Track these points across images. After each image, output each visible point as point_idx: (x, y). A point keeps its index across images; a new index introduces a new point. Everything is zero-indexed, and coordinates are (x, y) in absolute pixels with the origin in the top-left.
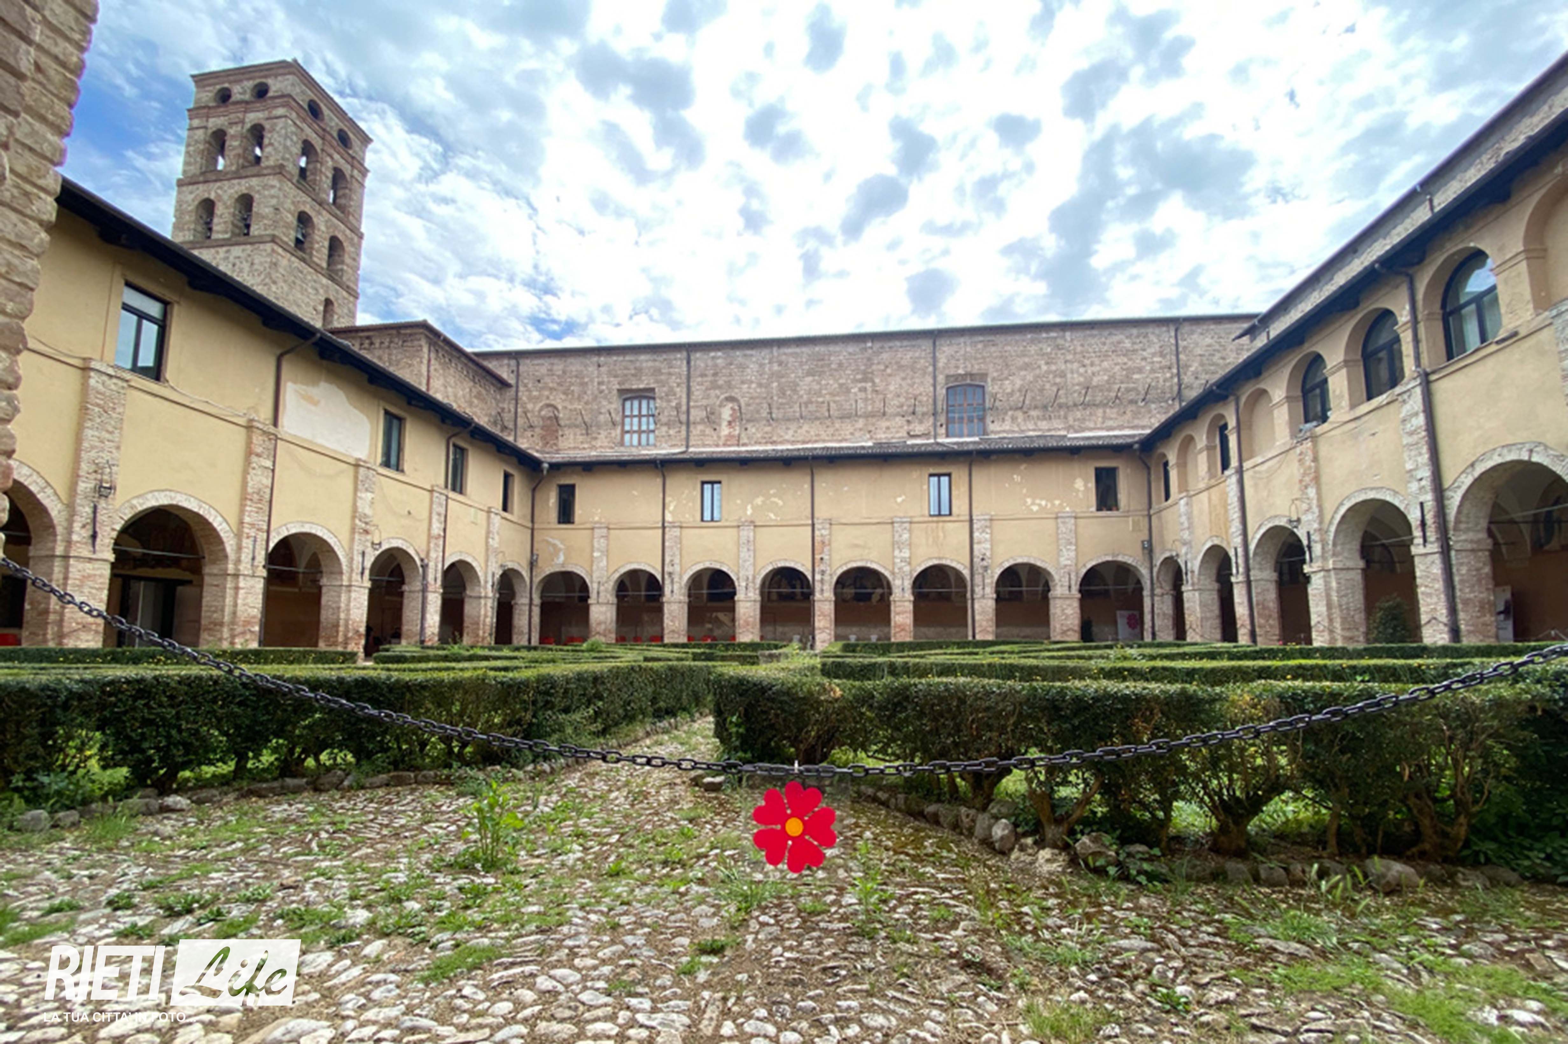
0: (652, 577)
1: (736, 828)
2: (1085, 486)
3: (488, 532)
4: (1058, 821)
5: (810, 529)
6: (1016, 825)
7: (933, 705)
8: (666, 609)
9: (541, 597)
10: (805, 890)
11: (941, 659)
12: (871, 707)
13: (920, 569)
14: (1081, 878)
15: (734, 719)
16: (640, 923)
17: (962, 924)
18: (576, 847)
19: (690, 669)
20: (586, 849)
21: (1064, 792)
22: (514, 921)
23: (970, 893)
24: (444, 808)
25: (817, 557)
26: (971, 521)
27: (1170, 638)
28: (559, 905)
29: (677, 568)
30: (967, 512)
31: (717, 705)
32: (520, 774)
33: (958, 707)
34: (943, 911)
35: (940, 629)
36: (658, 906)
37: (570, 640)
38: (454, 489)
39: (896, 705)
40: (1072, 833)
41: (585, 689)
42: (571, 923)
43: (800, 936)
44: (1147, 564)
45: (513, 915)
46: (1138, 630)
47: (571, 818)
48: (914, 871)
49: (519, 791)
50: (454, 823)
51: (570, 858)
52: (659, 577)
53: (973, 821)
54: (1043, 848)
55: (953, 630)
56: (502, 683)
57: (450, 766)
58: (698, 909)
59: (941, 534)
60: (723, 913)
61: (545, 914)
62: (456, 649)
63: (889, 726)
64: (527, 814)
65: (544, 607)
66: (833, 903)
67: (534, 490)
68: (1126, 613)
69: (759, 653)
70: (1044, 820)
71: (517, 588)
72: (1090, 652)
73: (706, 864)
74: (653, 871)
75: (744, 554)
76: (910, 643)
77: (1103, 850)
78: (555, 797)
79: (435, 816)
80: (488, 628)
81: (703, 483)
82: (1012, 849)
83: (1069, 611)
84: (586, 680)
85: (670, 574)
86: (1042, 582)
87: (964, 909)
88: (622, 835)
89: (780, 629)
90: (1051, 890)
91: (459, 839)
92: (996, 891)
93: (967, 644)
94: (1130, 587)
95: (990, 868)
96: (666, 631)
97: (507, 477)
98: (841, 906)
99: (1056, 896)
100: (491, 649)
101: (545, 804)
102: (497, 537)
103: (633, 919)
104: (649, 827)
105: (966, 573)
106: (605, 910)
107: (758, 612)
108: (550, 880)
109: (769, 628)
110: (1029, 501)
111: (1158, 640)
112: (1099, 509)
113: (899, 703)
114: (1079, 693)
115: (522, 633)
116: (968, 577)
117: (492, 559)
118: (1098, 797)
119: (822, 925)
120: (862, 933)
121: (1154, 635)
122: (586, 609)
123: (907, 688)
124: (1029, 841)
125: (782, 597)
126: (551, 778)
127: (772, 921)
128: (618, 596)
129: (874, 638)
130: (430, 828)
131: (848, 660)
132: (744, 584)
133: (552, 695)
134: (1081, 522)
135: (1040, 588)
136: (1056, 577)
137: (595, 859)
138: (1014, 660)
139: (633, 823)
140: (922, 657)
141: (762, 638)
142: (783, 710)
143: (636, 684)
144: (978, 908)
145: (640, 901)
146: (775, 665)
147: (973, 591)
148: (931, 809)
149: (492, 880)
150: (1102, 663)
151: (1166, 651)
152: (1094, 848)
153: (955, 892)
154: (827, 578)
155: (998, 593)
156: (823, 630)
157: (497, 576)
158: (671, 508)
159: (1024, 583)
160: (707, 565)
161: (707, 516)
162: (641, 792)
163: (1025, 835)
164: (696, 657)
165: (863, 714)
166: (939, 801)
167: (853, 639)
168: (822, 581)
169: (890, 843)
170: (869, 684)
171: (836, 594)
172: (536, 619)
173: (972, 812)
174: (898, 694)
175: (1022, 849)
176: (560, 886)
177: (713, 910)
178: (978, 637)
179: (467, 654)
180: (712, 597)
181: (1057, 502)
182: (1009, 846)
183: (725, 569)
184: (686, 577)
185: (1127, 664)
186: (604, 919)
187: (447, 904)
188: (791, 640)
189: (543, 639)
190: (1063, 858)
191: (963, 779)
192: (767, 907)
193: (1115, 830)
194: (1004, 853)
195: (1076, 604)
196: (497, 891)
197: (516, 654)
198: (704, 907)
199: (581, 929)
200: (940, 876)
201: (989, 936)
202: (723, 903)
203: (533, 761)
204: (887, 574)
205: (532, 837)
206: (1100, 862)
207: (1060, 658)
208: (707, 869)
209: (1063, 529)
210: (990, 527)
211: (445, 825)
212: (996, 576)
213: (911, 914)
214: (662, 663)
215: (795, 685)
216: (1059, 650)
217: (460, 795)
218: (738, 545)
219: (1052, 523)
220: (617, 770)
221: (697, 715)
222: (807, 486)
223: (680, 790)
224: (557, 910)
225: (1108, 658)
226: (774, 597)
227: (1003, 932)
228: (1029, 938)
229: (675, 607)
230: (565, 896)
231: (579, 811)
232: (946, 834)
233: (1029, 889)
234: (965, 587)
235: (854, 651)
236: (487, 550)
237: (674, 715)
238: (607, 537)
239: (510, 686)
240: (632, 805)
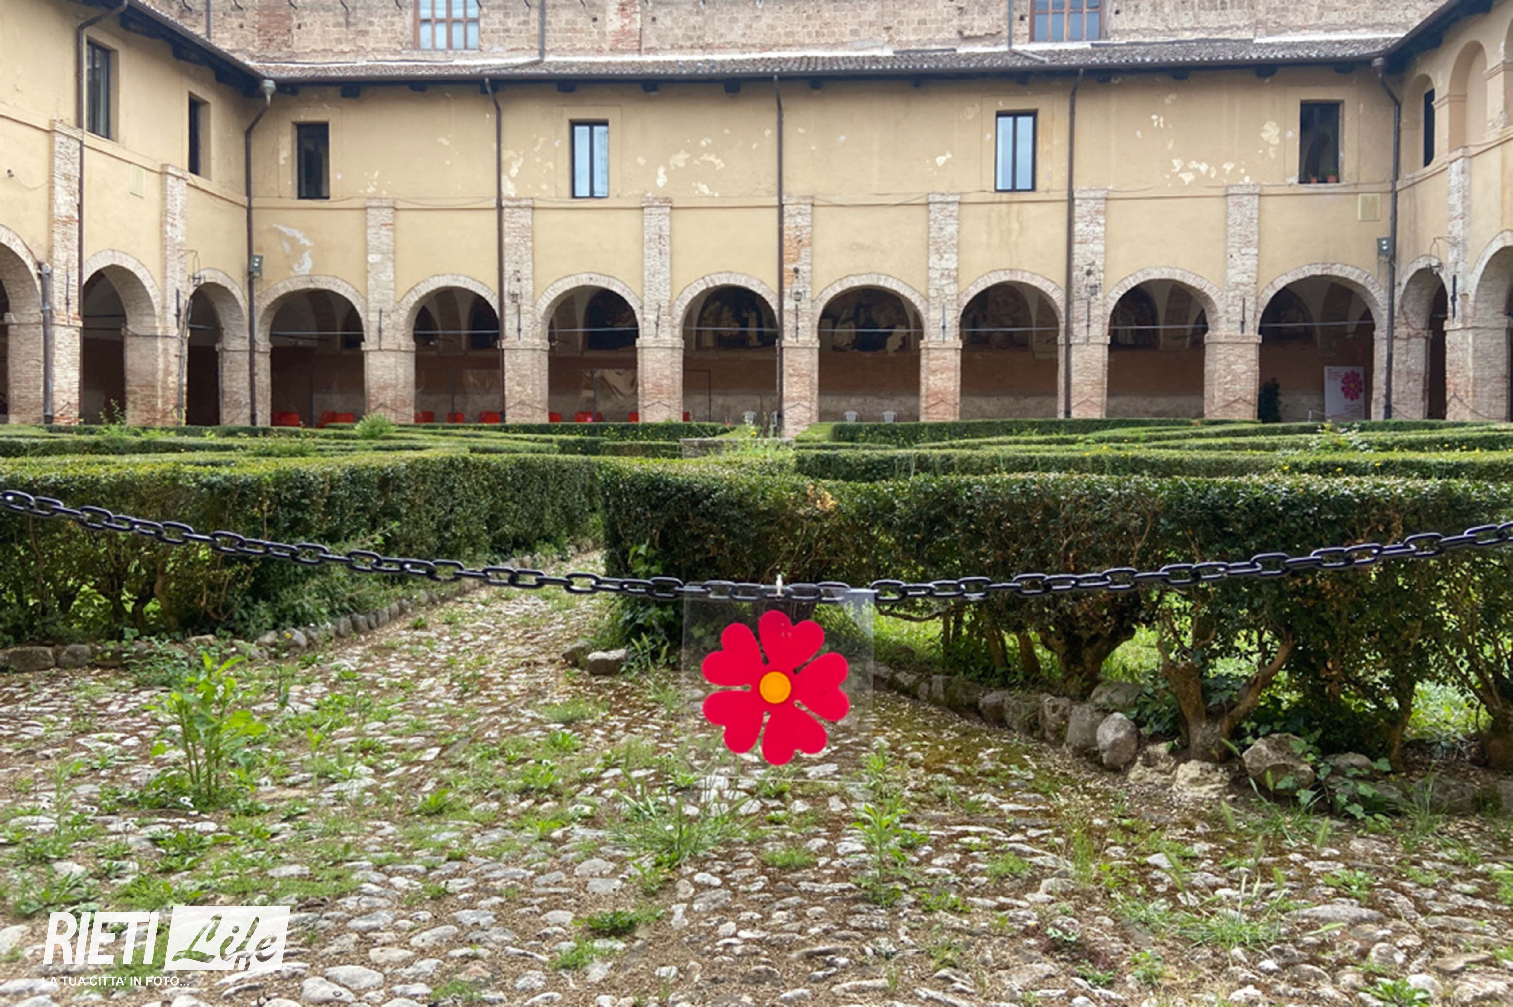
0: (479, 302)
1: (649, 734)
2: (1282, 135)
3: (164, 213)
4: (1213, 716)
5: (775, 212)
6: (1139, 723)
7: (999, 521)
8: (509, 361)
9: (272, 337)
10: (771, 831)
11: (1010, 451)
12: (888, 526)
13: (974, 291)
14: (1251, 809)
15: (642, 550)
16: (483, 889)
17: (1045, 883)
18: (361, 768)
19: (558, 467)
20: (379, 773)
21: (1224, 666)
22: (257, 891)
23: (1058, 834)
24: (113, 708)
25: (789, 267)
26: (1071, 200)
27: (1418, 416)
28: (336, 864)
29: (527, 287)
30: (1065, 186)
31: (611, 526)
32: (252, 649)
33: (1043, 521)
34: (1012, 861)
35: (1007, 401)
36: (515, 861)
37: (329, 419)
38: (94, 129)
39: (933, 522)
40: (1237, 734)
41: (366, 499)
42: (358, 891)
43: (764, 904)
44: (1384, 281)
45: (254, 881)
46: (1361, 401)
47: (350, 722)
48: (962, 800)
49: (251, 678)
50: (133, 733)
51: (353, 789)
52: (494, 304)
53: (1064, 717)
54: (1186, 760)
55: (1031, 402)
56: (211, 486)
57: (121, 637)
58: (586, 864)
59: (1015, 226)
60: (631, 869)
61: (311, 878)
62: (114, 431)
63: (920, 560)
64: (268, 717)
65: (277, 356)
66: (822, 851)
67: (248, 134)
68: (1343, 370)
69: (682, 440)
70: (1188, 713)
71: (226, 320)
72: (1275, 439)
73: (598, 792)
74: (505, 806)
75: (653, 262)
76: (954, 425)
77: (1290, 762)
78: (318, 688)
79: (98, 722)
80: (172, 394)
81: (574, 124)
82: (1132, 762)
83: (1240, 367)
84: (367, 482)
85: (514, 296)
86: (1193, 317)
87: (1048, 859)
88: (445, 747)
89: (719, 400)
90: (1199, 829)
91: (146, 759)
92: (1104, 830)
93: (1057, 426)
94: (1352, 323)
95: (1092, 794)
96: (509, 403)
97: (195, 106)
98: (836, 856)
99: (1208, 838)
100: (180, 432)
101: (302, 699)
102: (180, 223)
103: (472, 883)
104: (493, 733)
105: (1058, 297)
106: (421, 869)
107: (679, 368)
108: (317, 824)
109: (699, 399)
110: (1177, 163)
111: (1396, 418)
112: (1304, 179)
113: (938, 519)
114: (1261, 493)
115: (238, 404)
116: (1061, 305)
117: (174, 264)
118: (1283, 675)
119: (804, 885)
120: (872, 899)
121: (1389, 409)
122: (357, 362)
123: (953, 491)
124: (1162, 748)
125: (723, 342)
126: (309, 656)
127: (717, 881)
128: (416, 337)
129: (889, 417)
130: (91, 742)
131: (843, 453)
132: (652, 317)
133: (302, 508)
134: (1270, 204)
135: (1190, 326)
136: (1220, 306)
137: (399, 788)
138: (1140, 451)
139: (464, 728)
140: (976, 447)
141: (686, 417)
142: (730, 534)
143: (459, 492)
144: (1073, 858)
145: (484, 855)
146: (711, 458)
147: (1068, 331)
148: (991, 698)
149: (212, 826)
150: (1296, 456)
151: (1412, 436)
152: (1275, 758)
153: (1032, 833)
154: (805, 305)
155: (1113, 333)
156: (797, 401)
157: (185, 298)
158: (514, 171)
159: (1162, 315)
160: (584, 280)
161: (582, 188)
162: (475, 677)
163: (1155, 739)
164: (565, 447)
165: (875, 539)
166: (1005, 685)
167: (851, 418)
168: (797, 312)
169: (919, 756)
170: (885, 487)
171: (820, 335)
172: (264, 379)
173: (1063, 702)
174: (939, 502)
175: (1150, 762)
176: (336, 833)
177: (612, 865)
178: (1075, 414)
179: (136, 440)
180: (594, 341)
181: (1228, 167)
182: (1126, 756)
183: (616, 289)
184: (545, 301)
185: (1341, 457)
186: (418, 885)
187: (132, 865)
188: (740, 421)
189: (279, 417)
190: (1220, 776)
191: (1049, 647)
192: (707, 859)
193: (1312, 729)
194: (1118, 770)
195: (1252, 354)
196: (221, 843)
197: (229, 441)
198: (596, 861)
199: (379, 902)
200: (1007, 807)
201: (1091, 901)
202: (631, 854)
203: (275, 627)
204: (915, 299)
205: (280, 754)
206: (1286, 783)
207: (1221, 447)
208: (598, 800)
209: (1236, 215)
210: (1105, 213)
211: (118, 736)
212: (1112, 304)
213: (957, 867)
214: (505, 456)
215: (753, 489)
216: (1218, 435)
217: (141, 685)
218: (642, 243)
219: (1215, 207)
220: (430, 644)
221: (571, 549)
222: (770, 133)
223: (546, 674)
224: (334, 872)
225: (1306, 447)
226: (709, 342)
227: (1118, 896)
228: (1161, 905)
229: (525, 358)
230: (348, 847)
231: (365, 710)
232: (1017, 739)
233: (1161, 827)
234: (1056, 324)
235: (852, 440)
236: (164, 247)
237: (530, 549)
238: (392, 226)
239: (225, 491)
240: (461, 700)
